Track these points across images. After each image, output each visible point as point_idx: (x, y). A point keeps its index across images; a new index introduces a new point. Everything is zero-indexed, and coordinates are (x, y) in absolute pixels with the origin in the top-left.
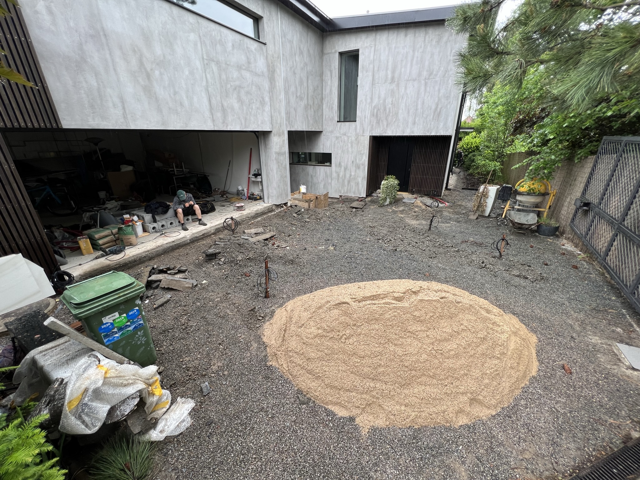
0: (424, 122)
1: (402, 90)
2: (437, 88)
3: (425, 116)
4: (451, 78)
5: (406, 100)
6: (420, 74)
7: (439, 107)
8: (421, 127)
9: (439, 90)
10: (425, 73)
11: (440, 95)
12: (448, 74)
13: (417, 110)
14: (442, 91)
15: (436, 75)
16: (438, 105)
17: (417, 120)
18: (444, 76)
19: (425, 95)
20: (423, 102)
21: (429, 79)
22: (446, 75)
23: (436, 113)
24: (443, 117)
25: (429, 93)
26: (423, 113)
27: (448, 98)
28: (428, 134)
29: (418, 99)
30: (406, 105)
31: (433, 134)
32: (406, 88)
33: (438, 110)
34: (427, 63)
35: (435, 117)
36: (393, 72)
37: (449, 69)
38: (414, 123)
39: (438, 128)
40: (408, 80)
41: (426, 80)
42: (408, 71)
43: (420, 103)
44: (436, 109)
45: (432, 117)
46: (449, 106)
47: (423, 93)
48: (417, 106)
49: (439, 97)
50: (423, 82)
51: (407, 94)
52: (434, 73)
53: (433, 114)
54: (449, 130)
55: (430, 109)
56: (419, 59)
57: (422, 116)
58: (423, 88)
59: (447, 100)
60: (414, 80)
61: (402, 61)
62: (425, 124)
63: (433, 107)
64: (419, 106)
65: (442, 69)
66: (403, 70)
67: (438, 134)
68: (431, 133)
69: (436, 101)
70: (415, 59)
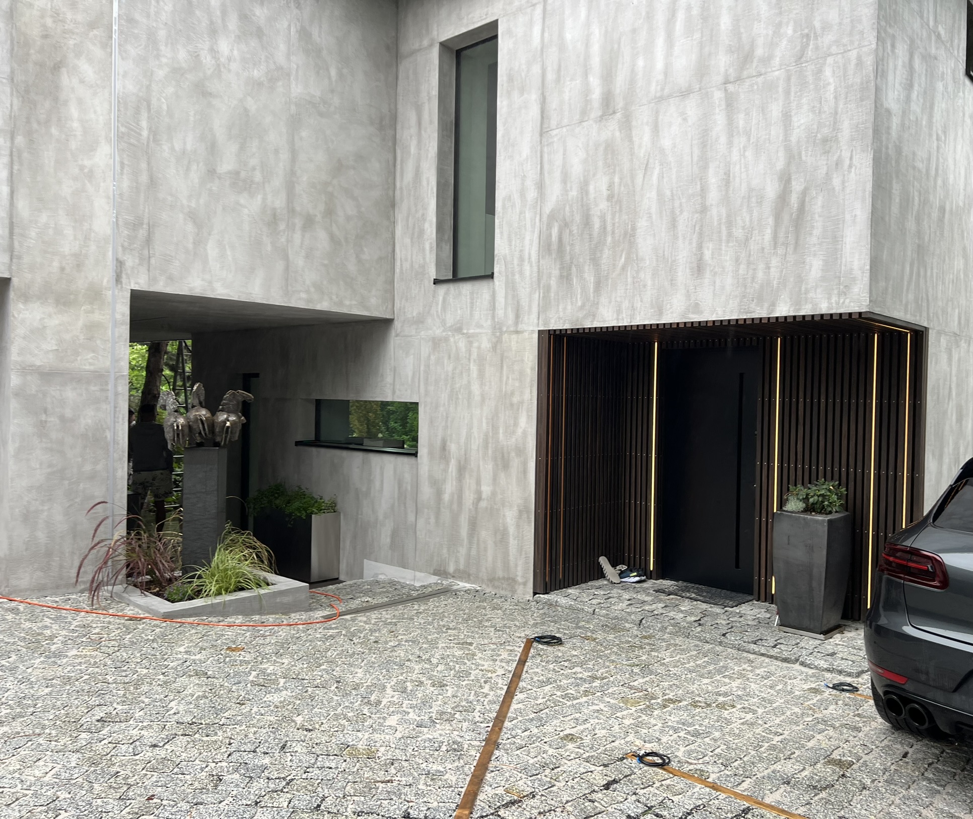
0: (737, 260)
1: (643, 137)
2: (775, 110)
3: (738, 233)
4: (830, 60)
5: (661, 177)
6: (702, 70)
7: (797, 186)
8: (729, 281)
9: (787, 117)
10: (722, 62)
11: (794, 139)
12: (817, 48)
13: (704, 209)
14: (802, 120)
15: (766, 60)
16: (789, 181)
17: (707, 254)
18: (800, 58)
19: (730, 144)
20: (727, 174)
21: (739, 79)
22: (810, 53)
23: (786, 217)
24: (817, 232)
25: (748, 134)
26: (730, 224)
27: (827, 143)
28: (760, 312)
29: (704, 168)
30: (660, 194)
31: (783, 310)
32: (656, 129)
33: (794, 200)
34: (725, 22)
35: (781, 235)
36: (608, 77)
37: (817, 24)
38: (699, 268)
39: (800, 280)
40: (660, 99)
41: (731, 87)
42: (660, 65)
43: (713, 179)
44: (783, 198)
45: (769, 231)
46: (836, 182)
47: (723, 139)
48: (704, 191)
49: (788, 149)
50: (718, 95)
51: (662, 151)
52: (759, 52)
53: (771, 221)
54: (856, 289)
55: (760, 203)
56: (695, 11)
57: (730, 235)
58: (720, 118)
59: (827, 152)
60: (685, 94)
61: (634, 31)
62: (743, 267)
63: (771, 190)
64: (713, 196)
65: (790, 31)
66: (641, 63)
67: (806, 310)
68: (773, 305)
69: (780, 165)
70: (681, 16)
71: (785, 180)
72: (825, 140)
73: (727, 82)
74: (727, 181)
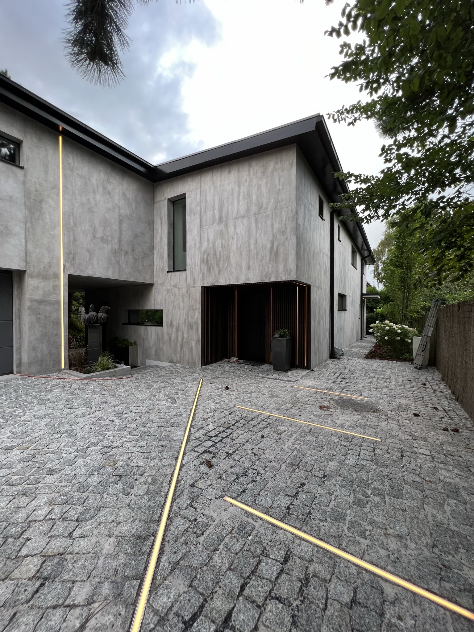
0: (260, 265)
1: (231, 229)
2: (269, 223)
3: (260, 257)
4: (284, 209)
5: (237, 241)
6: (248, 210)
7: (276, 244)
8: (257, 271)
9: (272, 225)
10: (254, 208)
11: (274, 231)
12: (280, 206)
13: (250, 251)
14: (276, 226)
15: (266, 208)
16: (273, 243)
17: (251, 263)
18: (275, 208)
19: (257, 232)
20: (256, 240)
21: (259, 213)
22: (278, 207)
23: (273, 253)
24: (282, 257)
25: (262, 229)
26: (257, 255)
27: (284, 233)
28: (266, 280)
29: (250, 239)
30: (237, 246)
31: (273, 280)
32: (235, 227)
33: (275, 248)
34: (254, 197)
35: (272, 258)
36: (221, 211)
37: (280, 199)
38: (249, 268)
39: (277, 271)
40: (236, 218)
41: (256, 216)
42: (236, 209)
43: (252, 242)
44: (272, 248)
45: (268, 257)
46: (286, 243)
47: (254, 231)
48: (249, 246)
49: (273, 234)
50: (253, 218)
51: (237, 234)
52: (264, 206)
53: (269, 254)
54: (292, 274)
55: (266, 249)
56: (246, 194)
57: (257, 258)
58: (253, 225)
59: (284, 235)
60: (243, 217)
61: (228, 198)
62: (261, 267)
63: (269, 246)
64: (252, 247)
65: (272, 201)
66: (230, 207)
67: (279, 280)
68: (270, 278)
69: (271, 238)
70: (241, 194)
71: (272, 243)
72: (283, 232)
73: (255, 214)
74: (256, 242)
